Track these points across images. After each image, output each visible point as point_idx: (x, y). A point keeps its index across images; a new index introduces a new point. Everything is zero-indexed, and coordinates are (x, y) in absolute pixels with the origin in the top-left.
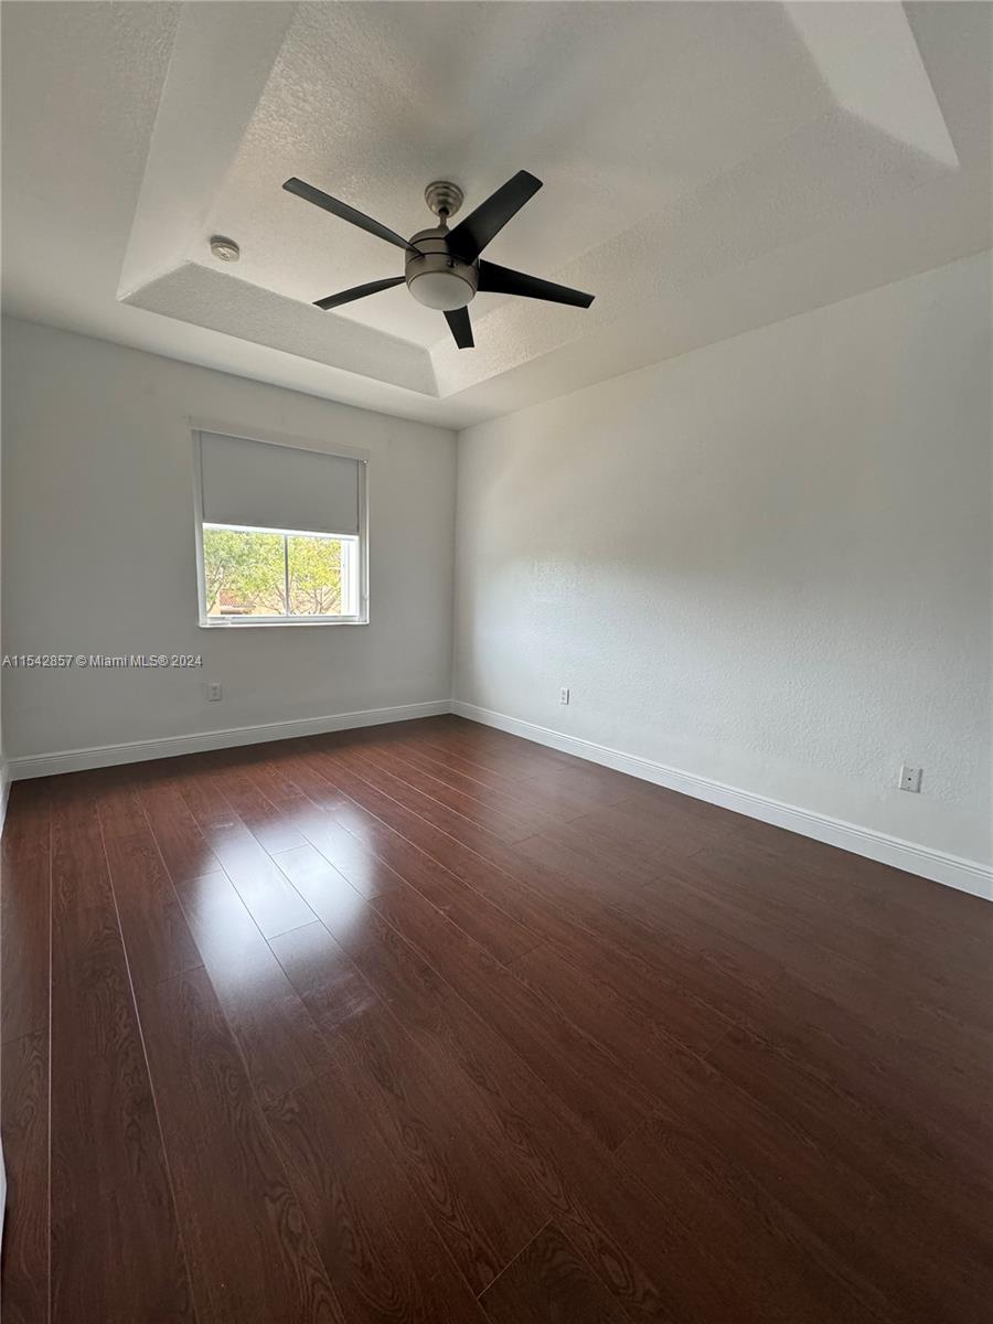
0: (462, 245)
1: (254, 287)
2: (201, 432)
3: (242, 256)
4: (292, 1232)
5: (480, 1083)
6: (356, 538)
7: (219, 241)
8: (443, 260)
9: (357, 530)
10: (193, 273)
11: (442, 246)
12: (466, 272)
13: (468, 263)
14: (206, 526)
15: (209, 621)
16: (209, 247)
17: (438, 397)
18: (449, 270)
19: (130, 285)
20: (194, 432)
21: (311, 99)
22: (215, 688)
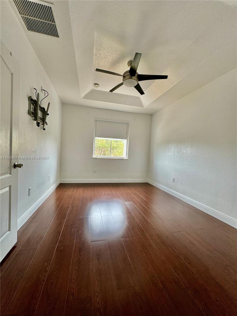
0: (132, 72)
1: (103, 91)
2: (96, 120)
3: (99, 86)
4: (46, 269)
5: (98, 260)
6: (126, 140)
7: (96, 84)
8: (130, 76)
9: (126, 138)
10: (93, 91)
11: (129, 74)
12: (135, 78)
13: (134, 75)
14: (96, 138)
15: (95, 157)
16: (94, 85)
17: (144, 107)
18: (131, 78)
19: (83, 95)
20: (95, 120)
21: (102, 54)
22: (94, 170)
